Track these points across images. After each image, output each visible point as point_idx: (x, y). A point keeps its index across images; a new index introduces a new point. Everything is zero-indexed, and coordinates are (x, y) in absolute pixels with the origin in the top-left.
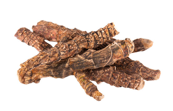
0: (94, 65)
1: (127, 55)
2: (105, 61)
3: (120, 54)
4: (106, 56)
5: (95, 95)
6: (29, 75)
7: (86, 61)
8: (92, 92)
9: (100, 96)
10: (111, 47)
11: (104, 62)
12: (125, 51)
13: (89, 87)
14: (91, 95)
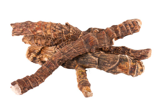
0: (97, 65)
1: (133, 73)
2: (109, 65)
3: (126, 67)
4: (111, 60)
5: (84, 89)
6: (36, 52)
7: (91, 57)
8: (83, 86)
9: (88, 92)
10: (120, 56)
11: (107, 66)
12: (132, 68)
13: (82, 81)
14: (81, 89)
